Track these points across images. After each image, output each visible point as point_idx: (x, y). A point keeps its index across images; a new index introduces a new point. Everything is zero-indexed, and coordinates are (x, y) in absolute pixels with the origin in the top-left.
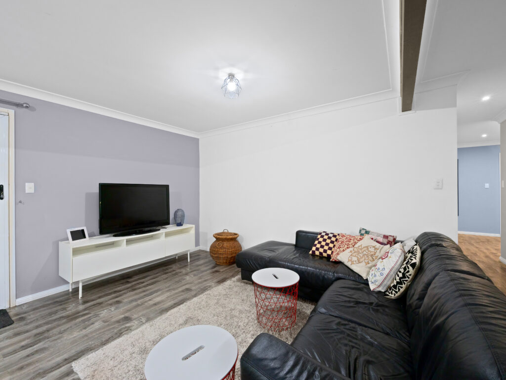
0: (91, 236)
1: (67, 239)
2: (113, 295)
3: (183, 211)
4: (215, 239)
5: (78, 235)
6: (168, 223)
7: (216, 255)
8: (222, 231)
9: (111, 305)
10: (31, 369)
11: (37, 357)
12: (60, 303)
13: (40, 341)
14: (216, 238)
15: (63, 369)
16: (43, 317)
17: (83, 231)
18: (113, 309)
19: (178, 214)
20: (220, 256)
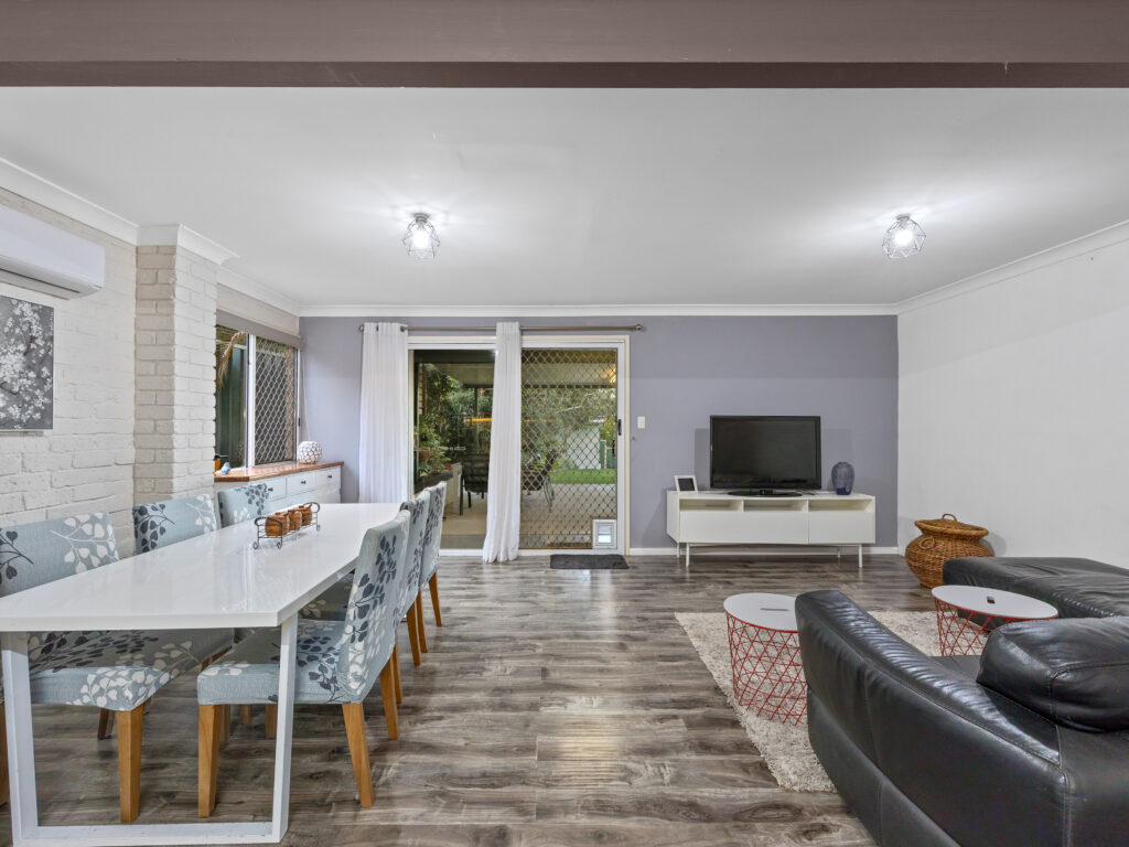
0: (701, 489)
1: (675, 489)
2: (724, 575)
3: (849, 466)
4: (919, 533)
5: (686, 485)
6: (818, 487)
7: (917, 565)
8: (940, 517)
9: (720, 582)
10: (642, 604)
11: (647, 598)
12: (668, 565)
13: (648, 588)
14: (923, 530)
15: (668, 614)
16: (653, 572)
17: (691, 480)
18: (721, 587)
19: (839, 470)
20: (927, 567)
